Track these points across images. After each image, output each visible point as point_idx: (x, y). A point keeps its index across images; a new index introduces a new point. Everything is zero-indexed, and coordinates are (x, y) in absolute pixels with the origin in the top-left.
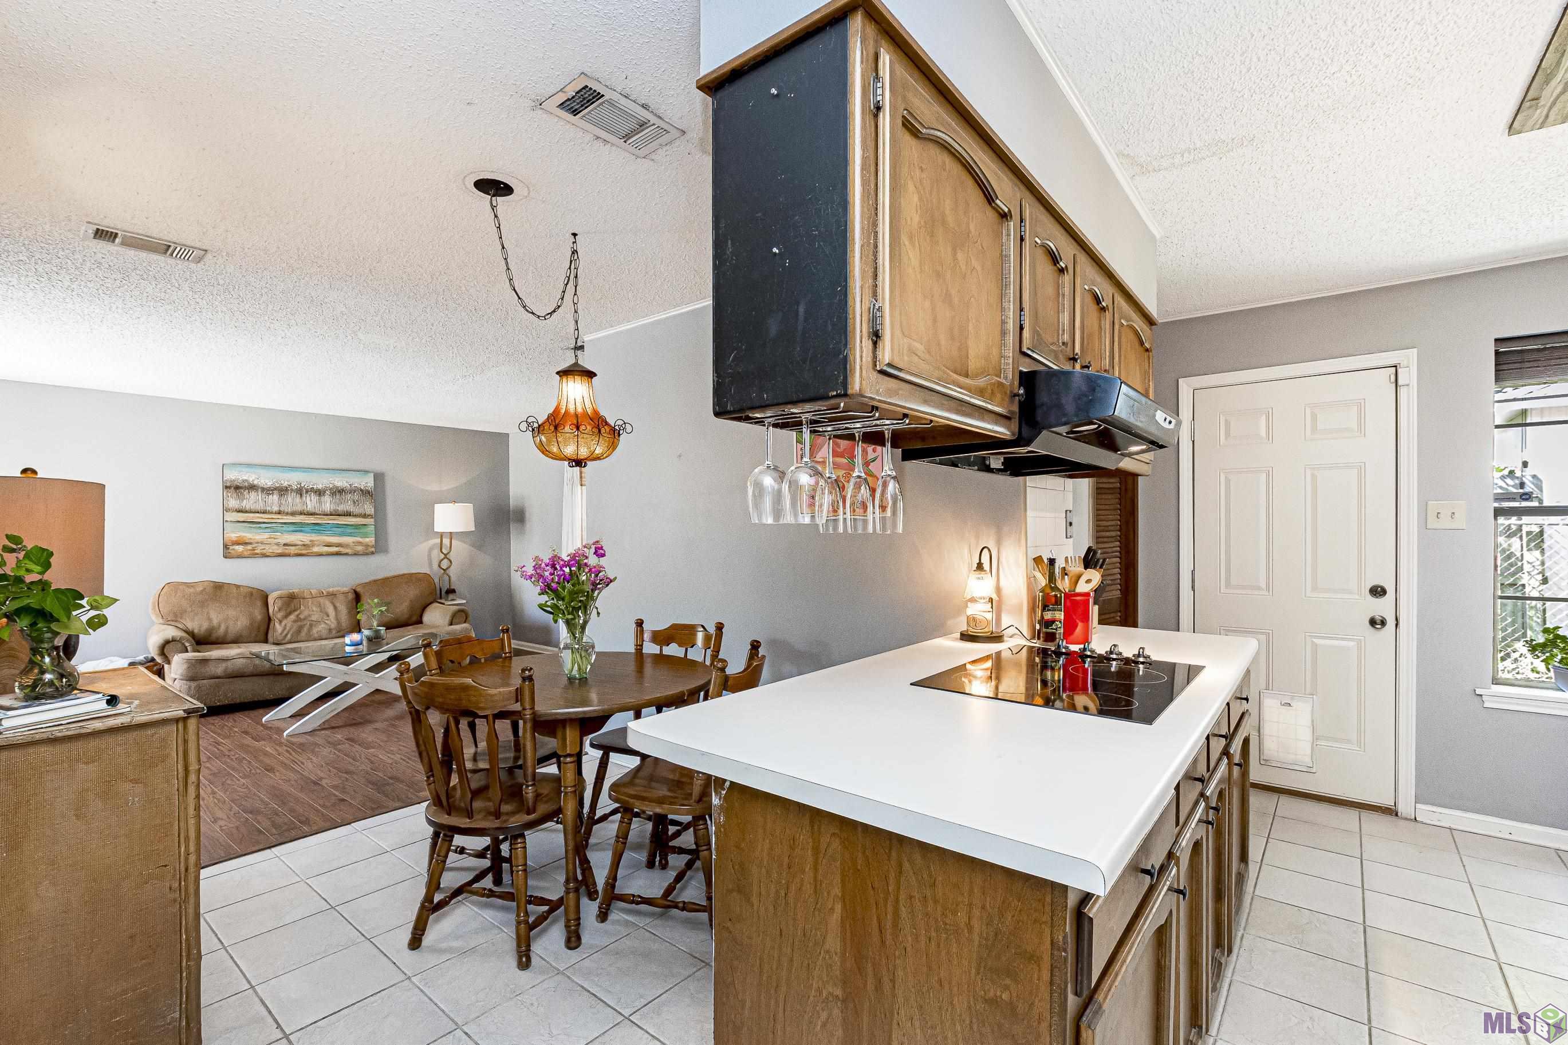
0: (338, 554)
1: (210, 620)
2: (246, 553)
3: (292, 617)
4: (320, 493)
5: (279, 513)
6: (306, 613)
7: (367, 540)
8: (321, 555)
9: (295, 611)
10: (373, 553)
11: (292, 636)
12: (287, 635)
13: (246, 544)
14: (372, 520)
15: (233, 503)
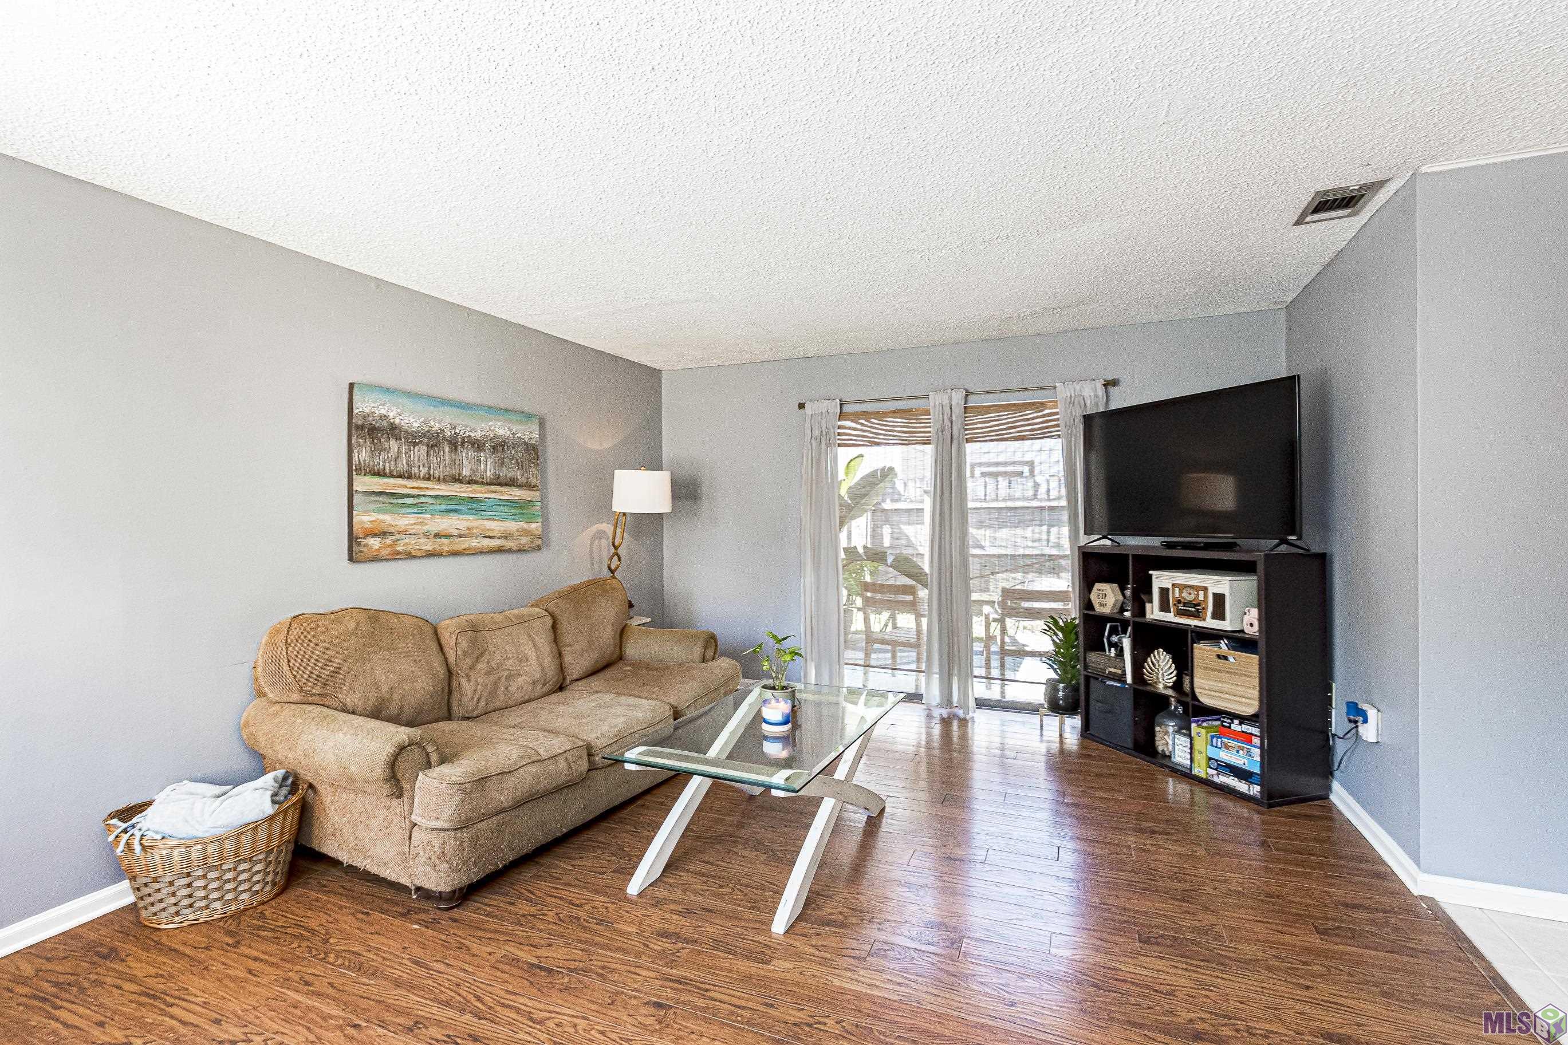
0: (500, 550)
1: (377, 686)
2: (384, 552)
3: (482, 666)
4: (477, 445)
5: (428, 478)
6: (498, 657)
7: (534, 526)
8: (480, 552)
9: (482, 654)
10: (539, 548)
11: (487, 701)
12: (479, 700)
13: (384, 534)
14: (538, 493)
15: (364, 456)
